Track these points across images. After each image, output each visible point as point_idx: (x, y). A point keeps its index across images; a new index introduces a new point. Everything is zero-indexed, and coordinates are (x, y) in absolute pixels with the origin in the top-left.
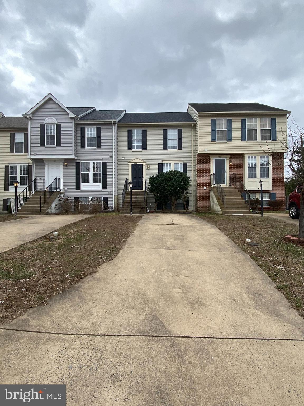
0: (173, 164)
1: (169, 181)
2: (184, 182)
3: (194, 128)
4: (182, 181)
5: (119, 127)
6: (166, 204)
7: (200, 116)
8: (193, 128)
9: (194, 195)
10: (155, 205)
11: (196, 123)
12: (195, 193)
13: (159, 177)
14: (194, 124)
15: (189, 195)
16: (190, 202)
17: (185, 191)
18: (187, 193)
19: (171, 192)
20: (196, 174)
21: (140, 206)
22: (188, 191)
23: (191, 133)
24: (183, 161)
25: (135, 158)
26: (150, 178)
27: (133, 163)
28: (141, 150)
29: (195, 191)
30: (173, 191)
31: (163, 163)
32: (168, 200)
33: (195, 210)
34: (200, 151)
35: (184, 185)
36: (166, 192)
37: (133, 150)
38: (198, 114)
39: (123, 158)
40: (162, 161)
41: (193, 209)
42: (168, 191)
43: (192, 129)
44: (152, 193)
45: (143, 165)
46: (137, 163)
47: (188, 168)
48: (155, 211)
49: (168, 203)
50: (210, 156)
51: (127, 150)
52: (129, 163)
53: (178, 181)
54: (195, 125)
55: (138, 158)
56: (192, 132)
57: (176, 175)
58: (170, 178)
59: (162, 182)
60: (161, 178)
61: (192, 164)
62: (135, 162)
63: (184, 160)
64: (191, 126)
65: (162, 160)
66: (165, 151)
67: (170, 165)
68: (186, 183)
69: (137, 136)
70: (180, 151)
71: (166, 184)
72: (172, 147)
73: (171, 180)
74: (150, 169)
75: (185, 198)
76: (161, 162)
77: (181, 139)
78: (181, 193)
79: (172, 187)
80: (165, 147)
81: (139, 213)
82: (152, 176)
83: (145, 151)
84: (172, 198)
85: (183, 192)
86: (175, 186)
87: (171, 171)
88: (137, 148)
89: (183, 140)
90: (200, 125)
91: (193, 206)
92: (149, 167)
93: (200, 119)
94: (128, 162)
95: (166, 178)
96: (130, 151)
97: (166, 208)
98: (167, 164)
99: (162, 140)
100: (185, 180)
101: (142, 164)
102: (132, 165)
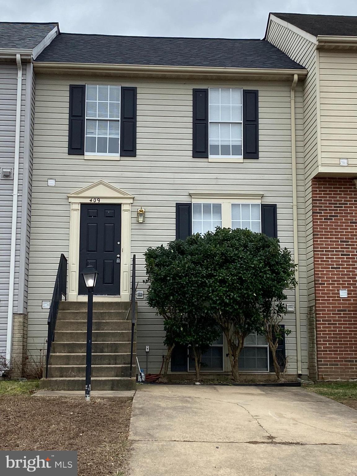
0: (226, 205)
1: (221, 266)
2: (273, 272)
3: (300, 89)
4: (268, 268)
5: (38, 75)
6: (204, 348)
7: (321, 49)
8: (297, 89)
9: (304, 317)
10: (166, 353)
11: (306, 72)
12: (306, 311)
13: (182, 252)
14: (298, 75)
15: (286, 321)
16: (289, 340)
17: (275, 303)
18: (281, 309)
19: (226, 305)
20: (311, 242)
21: (115, 359)
22: (284, 302)
23: (287, 105)
24: (262, 196)
25: (96, 180)
26: (151, 255)
27: (87, 201)
28: (117, 156)
29: (306, 305)
30: (235, 300)
31: (194, 201)
32: (216, 335)
33: (306, 372)
34: (323, 165)
35: (273, 280)
36: (207, 304)
37: (88, 155)
38: (317, 43)
39: (51, 183)
40: (190, 195)
41: (300, 368)
42: (215, 302)
43: (292, 94)
44: (156, 310)
45: (123, 207)
46: (102, 201)
47: (281, 223)
48: (165, 375)
49: (214, 344)
51: (66, 156)
52: (71, 200)
53: (254, 268)
54: (303, 80)
55: (106, 181)
56: (293, 102)
57: (245, 246)
58: (222, 254)
59: (194, 269)
60: (192, 254)
61: (295, 208)
62: (95, 198)
63: (266, 194)
64: (287, 81)
65: (191, 192)
66: (200, 163)
67: (218, 209)
68: (278, 273)
69: (103, 107)
70: (251, 164)
71: (210, 276)
72: (226, 150)
73: (227, 261)
74: (147, 220)
75: (273, 326)
76: (184, 200)
77: (254, 123)
78: (260, 308)
79: (232, 288)
80: (201, 148)
81: (114, 386)
82: (155, 245)
83: (128, 161)
84: (226, 329)
85: (267, 306)
86: (241, 284)
87: (226, 231)
88: (102, 150)
89: (260, 126)
90: (323, 77)
91: (299, 359)
92: (141, 214)
93: (322, 60)
94: (68, 197)
95: (208, 256)
96: (76, 159)
97: (203, 365)
98: (207, 207)
99: (191, 125)
100: (277, 263)
101: (120, 205)
102: (82, 205)
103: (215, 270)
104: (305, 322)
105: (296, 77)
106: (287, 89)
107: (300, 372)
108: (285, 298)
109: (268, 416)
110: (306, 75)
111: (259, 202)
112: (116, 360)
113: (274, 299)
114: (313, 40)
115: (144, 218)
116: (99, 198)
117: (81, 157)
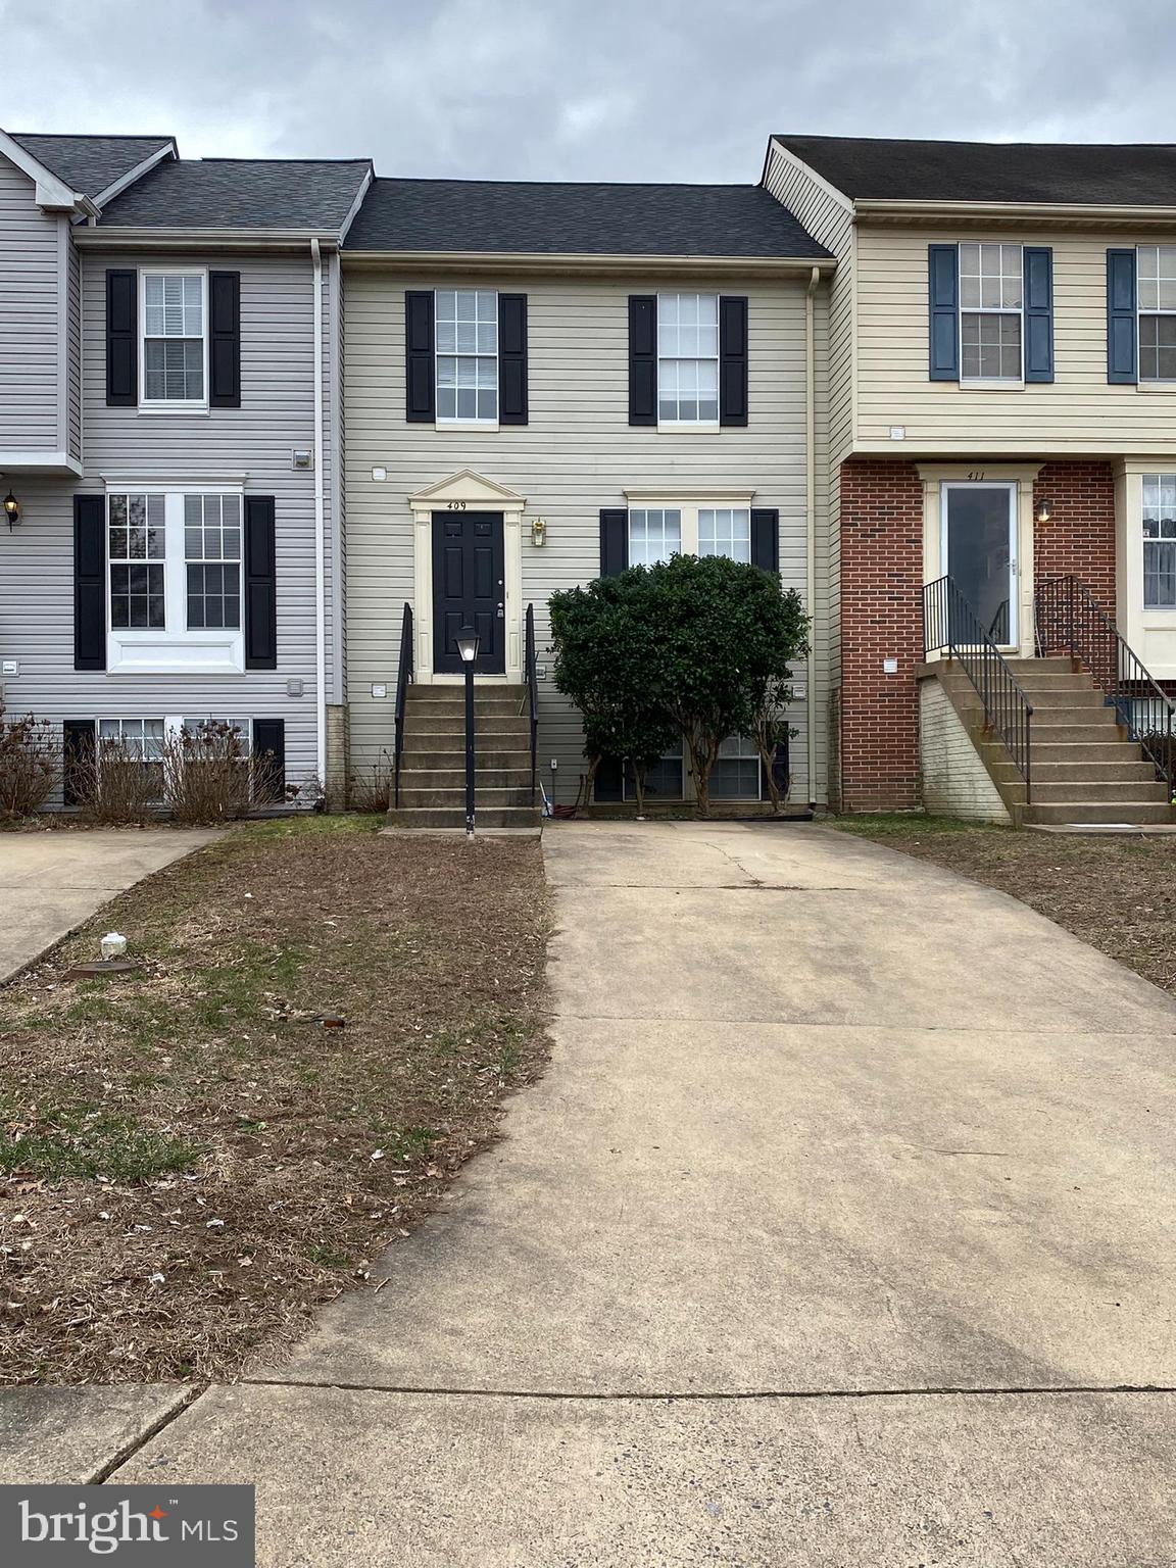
0: (689, 512)
1: (680, 622)
2: (769, 631)
3: (823, 294)
4: (760, 625)
5: (349, 273)
6: (652, 762)
7: (861, 223)
8: (819, 294)
9: (823, 707)
10: (586, 771)
11: (834, 264)
12: (825, 697)
13: (614, 599)
14: (820, 268)
15: (790, 713)
16: (796, 747)
17: (772, 684)
18: (783, 695)
19: (690, 689)
20: (837, 578)
21: (505, 779)
22: (787, 683)
23: (800, 324)
24: (753, 495)
25: (458, 470)
26: (559, 605)
27: (444, 507)
28: (492, 423)
29: (825, 686)
30: (703, 680)
31: (633, 506)
32: (671, 740)
33: (823, 800)
34: (861, 439)
35: (769, 645)
36: (656, 688)
37: (442, 422)
38: (854, 213)
39: (379, 474)
40: (625, 495)
41: (813, 794)
42: (669, 684)
43: (810, 302)
44: (569, 698)
45: (507, 519)
46: (469, 507)
47: (785, 544)
48: (585, 807)
49: (667, 756)
50: (919, 467)
51: (403, 424)
52: (414, 505)
53: (736, 625)
54: (829, 277)
55: (475, 470)
56: (810, 318)
57: (722, 587)
58: (683, 602)
59: (633, 628)
60: (630, 602)
61: (811, 515)
62: (457, 502)
63: (760, 490)
64: (800, 279)
65: (627, 489)
66: (643, 434)
67: (674, 518)
68: (777, 634)
69: (466, 331)
70: (733, 435)
71: (661, 640)
72: (688, 411)
73: (690, 613)
74: (550, 542)
75: (769, 724)
76: (614, 503)
77: (740, 359)
78: (747, 693)
79: (699, 661)
80: (644, 408)
81: (506, 820)
82: (565, 587)
83: (513, 433)
84: (689, 730)
85: (759, 689)
86: (715, 653)
87: (688, 560)
88: (467, 413)
89: (751, 365)
90: (864, 276)
91: (812, 777)
92: (539, 529)
93: (864, 243)
94: (410, 501)
95: (657, 604)
96: (421, 430)
97: (649, 790)
98: (655, 516)
99: (625, 365)
100: (777, 616)
101: (500, 514)
102: (435, 514)
103: (670, 629)
104: (824, 717)
105: (816, 273)
106: (799, 294)
107: (813, 800)
108: (790, 675)
109: (755, 858)
110: (835, 269)
111: (747, 506)
112: (507, 779)
113: (770, 677)
114: (847, 204)
115: (545, 537)
116: (463, 502)
117: (429, 426)
